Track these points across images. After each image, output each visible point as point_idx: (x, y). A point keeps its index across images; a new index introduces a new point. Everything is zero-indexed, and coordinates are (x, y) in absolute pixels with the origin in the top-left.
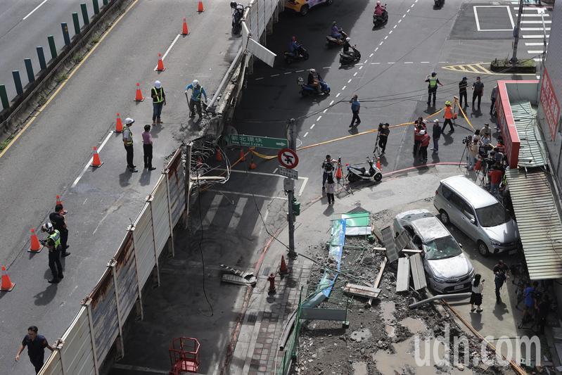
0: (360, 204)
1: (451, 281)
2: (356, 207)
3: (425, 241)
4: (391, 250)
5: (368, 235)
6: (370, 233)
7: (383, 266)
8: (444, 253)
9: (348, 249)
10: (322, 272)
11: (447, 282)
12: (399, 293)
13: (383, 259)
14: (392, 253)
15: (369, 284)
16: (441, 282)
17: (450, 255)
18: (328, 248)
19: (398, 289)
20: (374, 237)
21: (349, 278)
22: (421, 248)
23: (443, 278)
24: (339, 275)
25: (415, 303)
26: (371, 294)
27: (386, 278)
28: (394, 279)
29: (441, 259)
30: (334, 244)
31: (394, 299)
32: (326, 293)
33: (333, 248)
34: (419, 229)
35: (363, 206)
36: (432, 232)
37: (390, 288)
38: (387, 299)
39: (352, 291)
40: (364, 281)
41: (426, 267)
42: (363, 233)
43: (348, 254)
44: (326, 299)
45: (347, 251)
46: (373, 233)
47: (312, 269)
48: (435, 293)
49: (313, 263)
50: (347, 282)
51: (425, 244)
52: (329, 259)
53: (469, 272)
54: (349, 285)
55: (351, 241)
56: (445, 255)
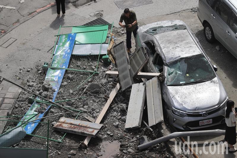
0: (101, 15)
1: (195, 114)
2: (95, 18)
3: (167, 61)
4: (124, 73)
5: (102, 55)
6: (106, 52)
7: (113, 94)
8: (191, 77)
9: (72, 73)
10: (31, 102)
11: (189, 115)
12: (129, 130)
13: (114, 86)
14: (125, 77)
15: (91, 119)
16: (182, 115)
17: (198, 80)
18: (45, 71)
19: (128, 125)
20: (110, 58)
21: (66, 110)
22: (161, 70)
23: (185, 110)
24: (52, 107)
25: (147, 142)
26: (89, 131)
27: (114, 111)
28: (124, 112)
29: (185, 84)
30: (55, 65)
31: (120, 139)
32: (29, 130)
33: (52, 71)
34: (162, 46)
35: (105, 18)
36: (178, 49)
37: (117, 123)
38: (111, 138)
39: (65, 126)
40: (85, 115)
41: (165, 96)
42: (96, 52)
43: (71, 79)
44: (27, 138)
45: (70, 76)
46: (109, 52)
47: (18, 99)
48: (172, 129)
49: (20, 90)
50: (61, 116)
51: (167, 65)
52: (44, 86)
53: (220, 103)
54: (62, 119)
55: (79, 63)
56: (192, 80)
